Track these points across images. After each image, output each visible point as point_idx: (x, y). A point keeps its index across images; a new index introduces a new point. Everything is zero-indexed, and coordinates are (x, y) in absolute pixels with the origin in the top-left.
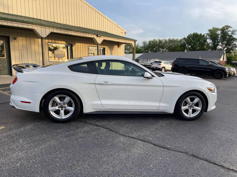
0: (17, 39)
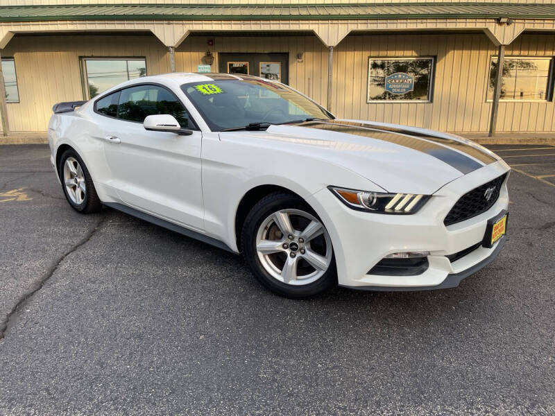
0: (303, 57)
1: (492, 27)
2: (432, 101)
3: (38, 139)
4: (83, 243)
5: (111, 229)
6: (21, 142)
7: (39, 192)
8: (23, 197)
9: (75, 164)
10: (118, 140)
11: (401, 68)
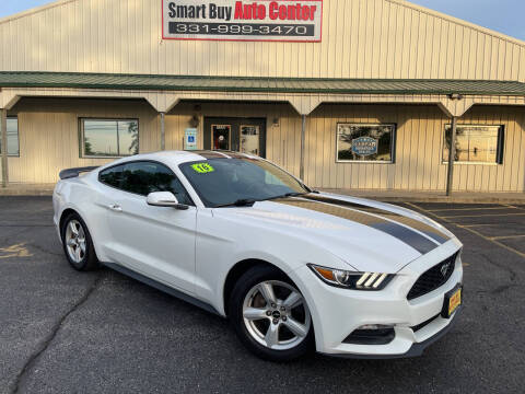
0: (279, 122)
1: (444, 101)
2: (394, 162)
3: (36, 191)
4: (82, 302)
5: (106, 288)
6: (19, 194)
7: (39, 247)
8: (24, 253)
9: (78, 227)
10: (120, 209)
11: (365, 131)
